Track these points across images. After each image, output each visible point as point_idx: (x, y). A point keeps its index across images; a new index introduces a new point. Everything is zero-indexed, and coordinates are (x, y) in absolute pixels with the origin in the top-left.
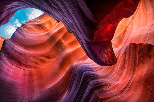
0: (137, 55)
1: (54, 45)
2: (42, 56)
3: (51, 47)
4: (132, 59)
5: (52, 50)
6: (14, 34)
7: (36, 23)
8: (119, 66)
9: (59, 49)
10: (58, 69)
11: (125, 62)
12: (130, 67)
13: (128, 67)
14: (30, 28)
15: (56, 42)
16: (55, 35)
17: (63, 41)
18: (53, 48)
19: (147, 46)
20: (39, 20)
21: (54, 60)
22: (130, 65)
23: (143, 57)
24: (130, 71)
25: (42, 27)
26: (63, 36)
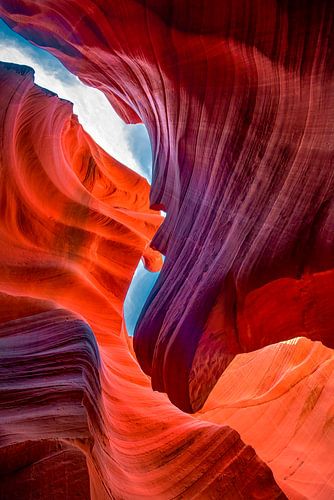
0: (224, 465)
1: (69, 225)
2: (20, 201)
3: (58, 217)
4: (203, 463)
5: (53, 225)
6: (54, 94)
7: (93, 153)
8: (156, 446)
9: (67, 245)
10: (9, 267)
11: (178, 450)
12: (181, 475)
13: (178, 471)
14: (76, 139)
15: (79, 226)
16: (96, 216)
17: (94, 246)
18: (58, 224)
19: (262, 468)
20: (102, 159)
21: (25, 242)
22: (187, 471)
23: (233, 483)
24: (176, 485)
25: (91, 174)
26: (109, 241)
